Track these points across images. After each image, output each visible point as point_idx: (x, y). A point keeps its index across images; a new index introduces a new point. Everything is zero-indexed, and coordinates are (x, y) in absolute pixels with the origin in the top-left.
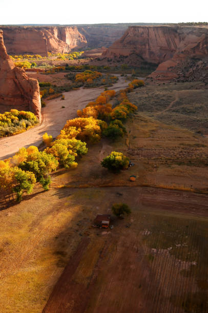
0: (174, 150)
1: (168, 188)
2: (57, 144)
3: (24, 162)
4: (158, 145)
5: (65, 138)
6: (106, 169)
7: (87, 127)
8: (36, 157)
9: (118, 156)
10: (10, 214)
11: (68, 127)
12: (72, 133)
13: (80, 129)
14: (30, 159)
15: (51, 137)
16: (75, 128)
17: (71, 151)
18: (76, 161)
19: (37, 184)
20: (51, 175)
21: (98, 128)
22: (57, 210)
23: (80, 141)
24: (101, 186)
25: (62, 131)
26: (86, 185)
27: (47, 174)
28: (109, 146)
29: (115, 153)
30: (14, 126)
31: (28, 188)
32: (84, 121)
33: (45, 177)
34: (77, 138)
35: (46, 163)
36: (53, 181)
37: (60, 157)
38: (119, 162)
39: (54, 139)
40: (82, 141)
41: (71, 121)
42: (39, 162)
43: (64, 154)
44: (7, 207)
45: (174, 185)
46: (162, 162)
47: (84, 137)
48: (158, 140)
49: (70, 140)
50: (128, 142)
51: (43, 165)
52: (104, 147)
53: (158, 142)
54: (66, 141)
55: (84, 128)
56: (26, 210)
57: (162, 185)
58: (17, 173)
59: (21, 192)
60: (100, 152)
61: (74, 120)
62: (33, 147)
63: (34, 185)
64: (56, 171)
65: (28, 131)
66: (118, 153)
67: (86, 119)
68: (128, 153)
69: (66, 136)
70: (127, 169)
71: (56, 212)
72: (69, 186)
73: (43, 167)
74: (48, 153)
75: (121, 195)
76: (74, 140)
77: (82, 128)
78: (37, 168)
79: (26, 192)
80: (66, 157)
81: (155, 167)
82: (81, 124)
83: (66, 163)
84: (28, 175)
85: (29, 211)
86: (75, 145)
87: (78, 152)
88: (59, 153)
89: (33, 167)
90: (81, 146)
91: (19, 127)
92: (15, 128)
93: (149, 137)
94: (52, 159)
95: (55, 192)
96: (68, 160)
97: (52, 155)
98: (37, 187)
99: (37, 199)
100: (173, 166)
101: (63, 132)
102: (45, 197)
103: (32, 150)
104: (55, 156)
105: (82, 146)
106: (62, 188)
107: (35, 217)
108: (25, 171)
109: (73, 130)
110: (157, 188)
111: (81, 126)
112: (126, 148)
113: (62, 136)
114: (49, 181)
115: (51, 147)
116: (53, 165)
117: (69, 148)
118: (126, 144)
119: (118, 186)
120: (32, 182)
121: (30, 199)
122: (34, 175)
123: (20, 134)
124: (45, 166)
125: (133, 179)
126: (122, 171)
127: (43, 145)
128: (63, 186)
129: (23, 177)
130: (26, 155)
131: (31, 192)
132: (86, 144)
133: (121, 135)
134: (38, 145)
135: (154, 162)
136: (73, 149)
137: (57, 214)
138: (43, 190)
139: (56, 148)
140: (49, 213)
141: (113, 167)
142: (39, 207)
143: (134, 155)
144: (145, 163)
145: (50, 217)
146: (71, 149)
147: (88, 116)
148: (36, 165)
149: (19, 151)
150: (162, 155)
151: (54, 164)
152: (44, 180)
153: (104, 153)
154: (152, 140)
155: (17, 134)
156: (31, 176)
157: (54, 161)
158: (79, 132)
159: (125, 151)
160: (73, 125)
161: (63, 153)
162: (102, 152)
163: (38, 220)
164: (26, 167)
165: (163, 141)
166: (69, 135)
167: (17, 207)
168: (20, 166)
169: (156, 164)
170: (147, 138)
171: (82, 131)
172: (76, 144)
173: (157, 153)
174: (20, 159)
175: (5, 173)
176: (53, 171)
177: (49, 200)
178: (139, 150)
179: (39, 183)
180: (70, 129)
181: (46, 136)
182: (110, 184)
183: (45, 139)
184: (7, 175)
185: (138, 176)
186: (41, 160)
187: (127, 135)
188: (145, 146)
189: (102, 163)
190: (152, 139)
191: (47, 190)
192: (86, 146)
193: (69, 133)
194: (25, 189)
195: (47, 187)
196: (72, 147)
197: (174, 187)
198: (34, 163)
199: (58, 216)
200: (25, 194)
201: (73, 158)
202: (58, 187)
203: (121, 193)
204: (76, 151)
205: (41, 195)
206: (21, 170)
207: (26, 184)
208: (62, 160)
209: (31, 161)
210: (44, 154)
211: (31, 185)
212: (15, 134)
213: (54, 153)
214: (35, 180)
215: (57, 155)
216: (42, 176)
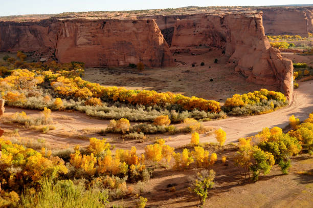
2: (303, 128)
3: (265, 142)
5: (312, 122)
8: (278, 138)
10: (243, 192)
14: (271, 139)
15: (298, 120)
19: (275, 166)
20: (291, 158)
22: (293, 197)
25: (311, 114)
27: (287, 157)
30: (262, 106)
31: (264, 169)
33: (285, 160)
35: (288, 146)
36: (292, 165)
37: (304, 141)
39: (301, 123)
42: (280, 144)
43: (309, 139)
44: (242, 185)
51: (285, 147)
56: (260, 190)
58: (255, 152)
59: (258, 172)
62: (277, 128)
63: (271, 166)
64: (298, 156)
65: (275, 112)
71: (291, 199)
72: (310, 173)
73: (283, 150)
74: (291, 135)
78: (277, 150)
79: (263, 172)
80: (311, 143)
83: (310, 149)
84: (267, 155)
85: (263, 193)
88: (303, 138)
89: (274, 149)
91: (267, 106)
92: (263, 107)
94: (295, 142)
95: (295, 177)
97: (295, 139)
98: (276, 169)
99: (273, 181)
102: (282, 181)
103: (275, 131)
106: (303, 174)
107: (268, 199)
108: (265, 152)
113: (311, 120)
114: (288, 165)
115: (295, 130)
120: (270, 163)
121: (266, 180)
122: (273, 156)
123: (267, 114)
124: (286, 149)
127: (288, 128)
128: (303, 172)
129: (262, 156)
130: (269, 135)
131: (268, 172)
134: (284, 127)
137: (292, 201)
138: (280, 173)
139: (301, 132)
140: (284, 198)
142: (274, 190)
145: (284, 202)
148: (277, 146)
149: (263, 130)
151: (296, 148)
152: (283, 163)
155: (263, 114)
156: (270, 157)
157: (296, 146)
161: (307, 138)
163: (270, 202)
164: (266, 148)
167: (252, 186)
168: (260, 146)
174: (262, 139)
175: (244, 150)
176: (294, 155)
177: (286, 185)
179: (278, 165)
181: (294, 119)
183: (292, 121)
184: (245, 153)
186: (282, 142)
191: (286, 174)
194: (262, 169)
195: (286, 171)
198: (275, 144)
199: (293, 203)
200: (262, 174)
202: (298, 172)
205: (278, 178)
206: (260, 149)
207: (264, 164)
208: (306, 145)
209: (272, 142)
210: (287, 137)
211: (269, 166)
212: (262, 113)
213: (298, 136)
214: (274, 161)
215: (300, 139)
216: (282, 158)
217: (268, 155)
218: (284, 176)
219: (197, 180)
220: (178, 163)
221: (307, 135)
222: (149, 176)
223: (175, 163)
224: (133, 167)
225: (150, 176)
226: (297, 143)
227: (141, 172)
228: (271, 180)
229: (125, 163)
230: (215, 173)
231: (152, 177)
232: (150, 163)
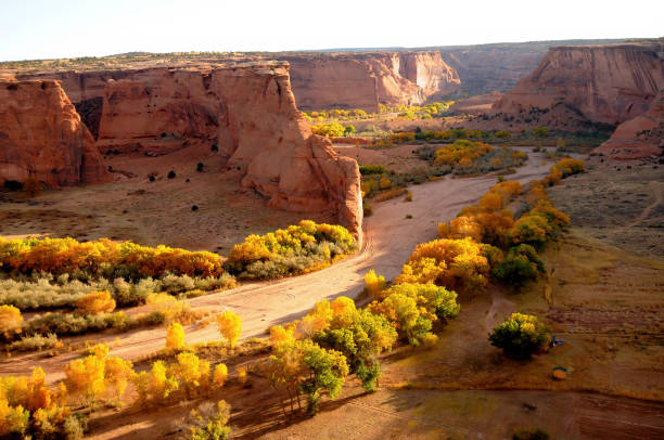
0: (654, 312)
1: (639, 397)
2: (395, 295)
3: (325, 331)
4: (617, 301)
5: (411, 282)
6: (501, 350)
7: (458, 259)
8: (351, 321)
9: (527, 323)
11: (419, 259)
12: (426, 271)
13: (443, 264)
14: (337, 323)
15: (382, 278)
16: (434, 260)
17: (424, 310)
18: (433, 331)
19: (349, 378)
20: (380, 359)
21: (484, 260)
22: (392, 437)
23: (443, 289)
24: (487, 386)
25: (405, 266)
26: (455, 384)
27: (372, 356)
28: (505, 301)
29: (522, 317)
30: (307, 256)
31: (331, 386)
32: (452, 247)
33: (368, 363)
34: (439, 282)
35: (371, 333)
36: (384, 372)
37: (401, 321)
38: (528, 336)
39: (388, 284)
40: (447, 289)
41: (425, 246)
42: (355, 331)
43: (410, 316)
44: (288, 424)
45: (653, 390)
46: (625, 340)
47: (453, 280)
48: (615, 291)
49: (423, 287)
50: (548, 293)
51: (365, 337)
52: (496, 303)
53: (618, 293)
54: (414, 288)
55: (453, 262)
56: (325, 432)
57: (626, 390)
58: (309, 353)
59: (317, 394)
60: (487, 312)
61: (431, 244)
62: (344, 299)
63: (343, 379)
64: (390, 352)
65: (334, 267)
66: (526, 317)
67: (457, 241)
68: (548, 317)
69: (415, 278)
70: (547, 352)
72: (419, 384)
73: (364, 342)
74: (375, 312)
75: (532, 408)
76: (434, 288)
77: (449, 262)
78: (351, 344)
79: (327, 393)
80: (413, 323)
81: (610, 350)
82: (446, 252)
83: (413, 336)
84: (332, 357)
85: (332, 436)
86: (432, 297)
87: (439, 312)
88: (398, 315)
89: (344, 342)
90: (446, 300)
91: (316, 256)
92: (309, 258)
93: (595, 283)
94: (383, 325)
95: (389, 396)
96: (418, 328)
97: (383, 318)
98: (351, 384)
99: (349, 410)
100: (650, 348)
101: (409, 268)
102: (366, 407)
103: (342, 306)
104: (391, 320)
105: (449, 299)
106: (404, 388)
108: (327, 350)
109: (430, 266)
110: (614, 396)
111: (447, 256)
112: (543, 306)
113: (407, 277)
114: (374, 372)
115: (381, 300)
116: (385, 338)
117: (420, 304)
118: (544, 297)
119: (526, 389)
120: (339, 372)
121: (334, 409)
122: (344, 358)
123: (319, 272)
124: (369, 340)
125: (559, 374)
126: (535, 356)
127: (365, 296)
128: (405, 384)
129: (322, 361)
130: (329, 315)
131: (337, 394)
132: (456, 295)
133: (533, 278)
134: (355, 295)
135: (607, 339)
136: (428, 306)
138: (361, 390)
139: (393, 302)
141: (514, 348)
142: (354, 427)
143: (560, 322)
144: (587, 340)
146: (424, 305)
147: (463, 236)
148: (350, 337)
149: (316, 306)
150: (625, 324)
151: (388, 336)
152: (364, 369)
153: (495, 316)
154: (603, 290)
155: (311, 272)
156: (338, 361)
157: (386, 332)
158: (441, 270)
159: (542, 312)
160: (429, 254)
161: (406, 313)
162: (491, 315)
164: (329, 342)
165: (627, 291)
166: (420, 275)
167: (307, 424)
168: (317, 339)
169: (612, 344)
170: (591, 284)
171: (449, 268)
172: (436, 296)
173: (615, 318)
174: (317, 323)
175: (286, 351)
176: (384, 350)
177: (375, 415)
178: (573, 309)
179: (354, 375)
180: (423, 262)
181: (373, 278)
182: (508, 384)
183: (371, 282)
184: (288, 356)
185: (570, 369)
186: (360, 328)
187: (547, 278)
188: (587, 303)
189: (492, 338)
190: (602, 286)
191: (371, 392)
192: (457, 299)
193: (421, 271)
194: (325, 387)
195: (372, 385)
196: (426, 302)
197: (655, 395)
198: (345, 333)
200: (324, 398)
201: (428, 324)
202: (396, 385)
203: (534, 405)
204: (434, 310)
205: (358, 403)
206: (317, 347)
207: (328, 377)
208: (404, 328)
209: (339, 329)
210: (366, 315)
211: (339, 380)
212: (307, 270)
213: (387, 312)
214: (347, 368)
215: (393, 317)
216: (363, 361)
218: (369, 397)
219: (192, 428)
220: (144, 394)
221: (404, 309)
222: (79, 430)
223: (136, 394)
224: (41, 415)
225: (82, 430)
226: (388, 327)
227: (61, 424)
228: (343, 407)
229: (20, 409)
230: (229, 407)
231: (87, 433)
232: (80, 400)
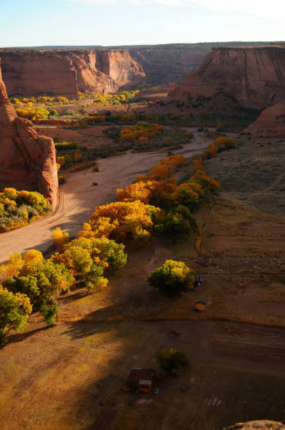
0: (277, 257)
1: (259, 323)
2: (74, 247)
3: (14, 278)
4: (250, 249)
5: (88, 237)
6: (157, 289)
7: (128, 217)
8: (35, 269)
9: (178, 268)
11: (96, 218)
12: (102, 228)
13: (116, 222)
14: (25, 272)
15: (67, 235)
16: (109, 219)
17: (97, 259)
19: (35, 315)
20: (59, 299)
21: (149, 220)
22: (66, 361)
23: (113, 242)
24: (144, 318)
25: (86, 224)
26: (119, 317)
27: (53, 297)
28: (165, 250)
29: (172, 262)
30: (8, 217)
31: (17, 322)
32: (124, 208)
33: (50, 303)
34: (110, 237)
35: (52, 279)
36: (61, 309)
37: (78, 267)
38: (178, 278)
39: (71, 239)
40: (118, 242)
41: (102, 207)
42: (38, 277)
43: (85, 264)
45: (271, 318)
46: (254, 279)
47: (123, 235)
48: (251, 241)
49: (98, 241)
50: (198, 243)
51: (47, 282)
52: (157, 252)
53: (252, 243)
54: (88, 242)
55: (124, 220)
56: (12, 359)
57: (250, 318)
59: (6, 329)
60: (150, 260)
61: (108, 206)
62: (35, 252)
63: (28, 317)
64: (70, 293)
65: (31, 226)
66: (176, 263)
67: (128, 204)
68: (196, 262)
69: (92, 234)
70: (192, 290)
71: (63, 364)
72: (90, 318)
73: (45, 286)
74: (56, 261)
75: (177, 335)
76: (105, 240)
77: (121, 219)
78: (35, 288)
79: (14, 328)
80: (88, 269)
81: (241, 287)
82: (119, 212)
83: (88, 280)
85: (17, 362)
86: (105, 248)
87: (111, 260)
88: (76, 263)
89: (29, 286)
90: (116, 251)
91: (16, 217)
92: (10, 219)
93: (235, 235)
94: (62, 272)
95: (66, 329)
96: (92, 273)
97: (63, 266)
98: (36, 320)
99: (33, 341)
100: (274, 285)
101: (88, 226)
102: (47, 338)
103: (32, 257)
104: (69, 268)
105: (119, 252)
106: (79, 321)
107: (27, 372)
108: (14, 293)
109: (105, 223)
110: (242, 323)
111: (120, 214)
112: (193, 254)
113: (86, 233)
114: (54, 310)
115: (62, 252)
116: (63, 282)
117: (93, 255)
118: (195, 247)
119: (174, 320)
120: (24, 311)
121: (21, 340)
122: (28, 299)
123: (18, 230)
124: (49, 284)
125: (200, 307)
126: (183, 293)
127: (52, 249)
128: (80, 318)
129: (10, 302)
130: (20, 264)
131: (23, 326)
132: (123, 247)
133: (186, 231)
134: (45, 248)
135: (240, 278)
136: (102, 256)
137: (65, 367)
138: (44, 325)
139: (72, 253)
140: (51, 365)
141: (168, 287)
142: (36, 354)
143: (205, 266)
144: (224, 280)
145: (52, 372)
146: (97, 255)
147: (133, 200)
148: (34, 282)
149: (11, 258)
150: (255, 267)
151: (65, 280)
152: (46, 308)
153: (156, 263)
154: (241, 240)
155: (12, 230)
156: (24, 301)
157: (64, 277)
158: (115, 226)
159: (193, 258)
160: (105, 214)
161: (82, 262)
162: (152, 261)
163: (31, 376)
164: (17, 286)
165: (259, 241)
166: (97, 231)
168: (6, 285)
169: (243, 282)
170: (231, 236)
171: (121, 224)
172: (108, 247)
173: (247, 262)
174: (10, 272)
176: (63, 293)
177: (53, 344)
178: (216, 256)
179: (38, 313)
180: (100, 221)
181: (59, 234)
182: (160, 316)
183: (57, 237)
185: (209, 303)
186: (42, 274)
187: (198, 232)
188: (227, 251)
189: (150, 280)
190: (240, 237)
191: (52, 326)
192: (124, 250)
193: (98, 228)
194: (11, 323)
195: (53, 320)
197: (272, 321)
198: (30, 279)
199: (66, 371)
200: (13, 332)
201: (100, 270)
202: (72, 320)
203: (178, 332)
204: (106, 259)
205: (41, 335)
206: (6, 291)
207: (14, 315)
208: (81, 274)
209: (25, 276)
210: (49, 264)
211: (23, 317)
212: (9, 228)
213: (66, 261)
214: (30, 308)
215: (71, 265)
216: (45, 301)
217: (21, 298)
218: (50, 329)
221: (81, 259)
226: (67, 273)
228: (29, 339)
